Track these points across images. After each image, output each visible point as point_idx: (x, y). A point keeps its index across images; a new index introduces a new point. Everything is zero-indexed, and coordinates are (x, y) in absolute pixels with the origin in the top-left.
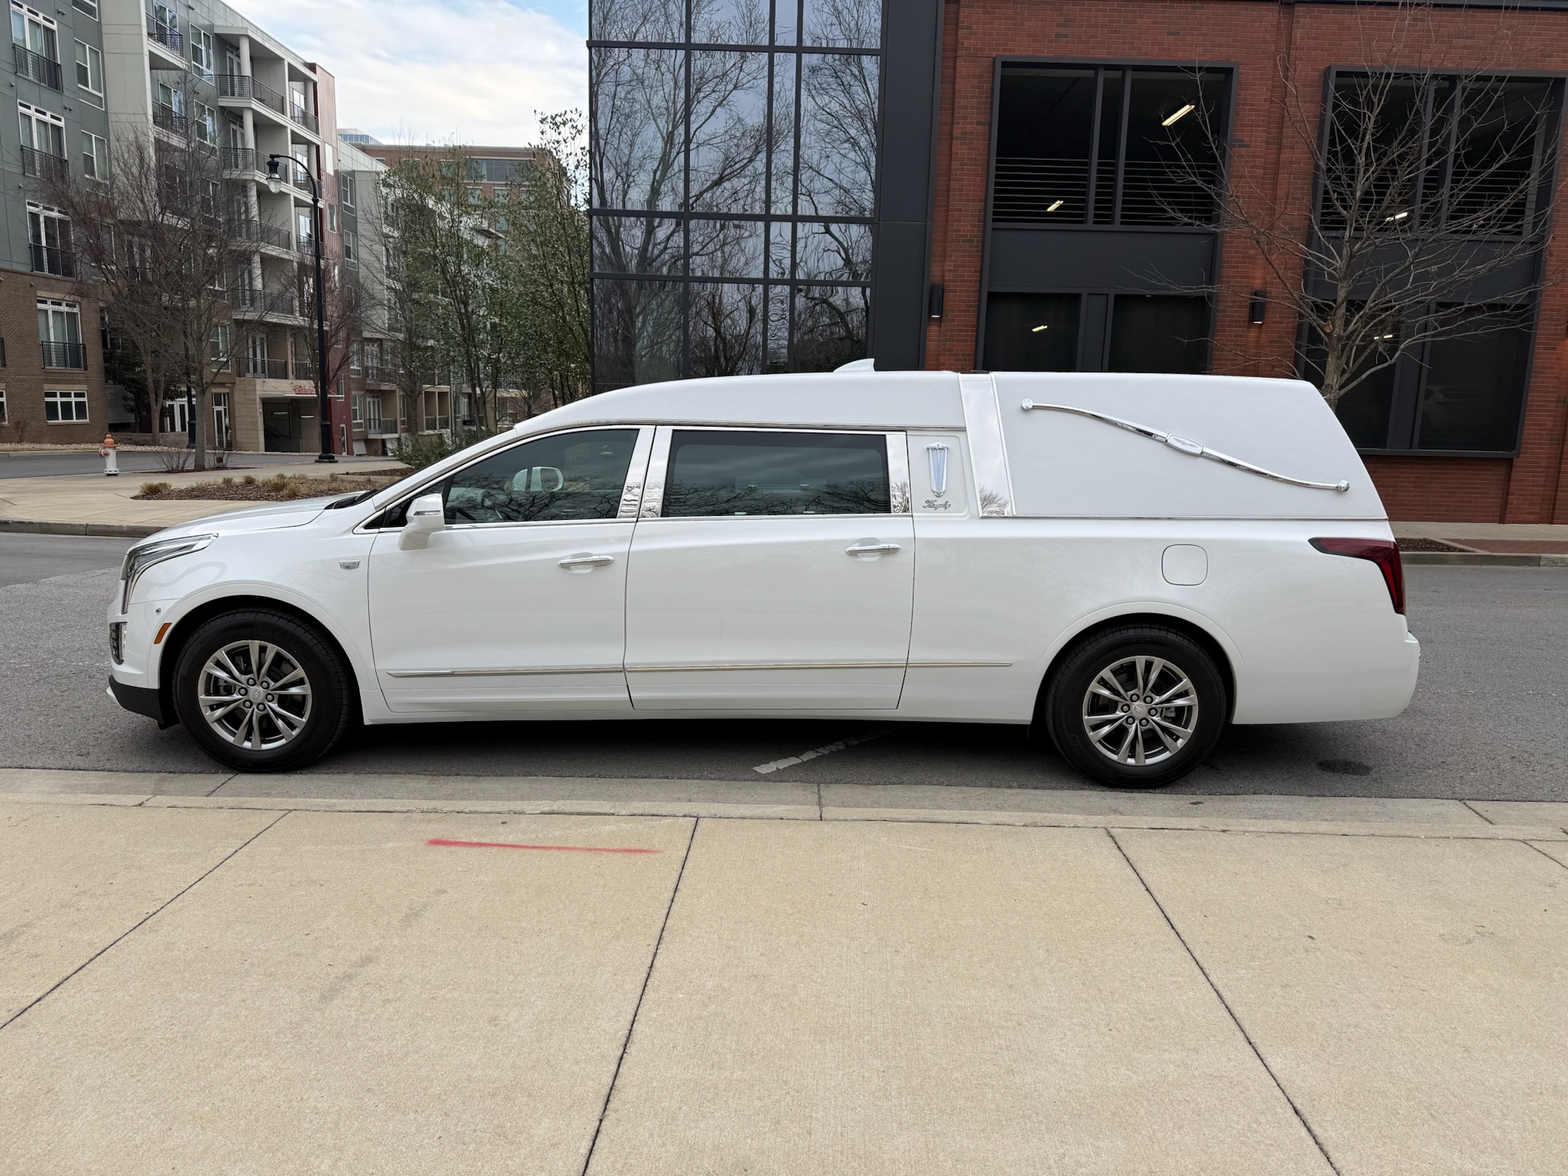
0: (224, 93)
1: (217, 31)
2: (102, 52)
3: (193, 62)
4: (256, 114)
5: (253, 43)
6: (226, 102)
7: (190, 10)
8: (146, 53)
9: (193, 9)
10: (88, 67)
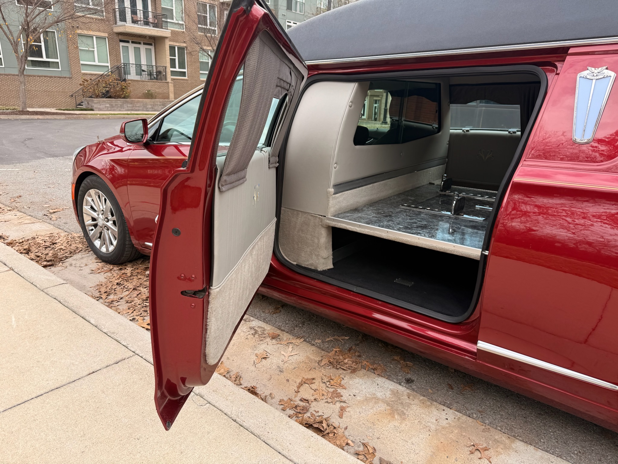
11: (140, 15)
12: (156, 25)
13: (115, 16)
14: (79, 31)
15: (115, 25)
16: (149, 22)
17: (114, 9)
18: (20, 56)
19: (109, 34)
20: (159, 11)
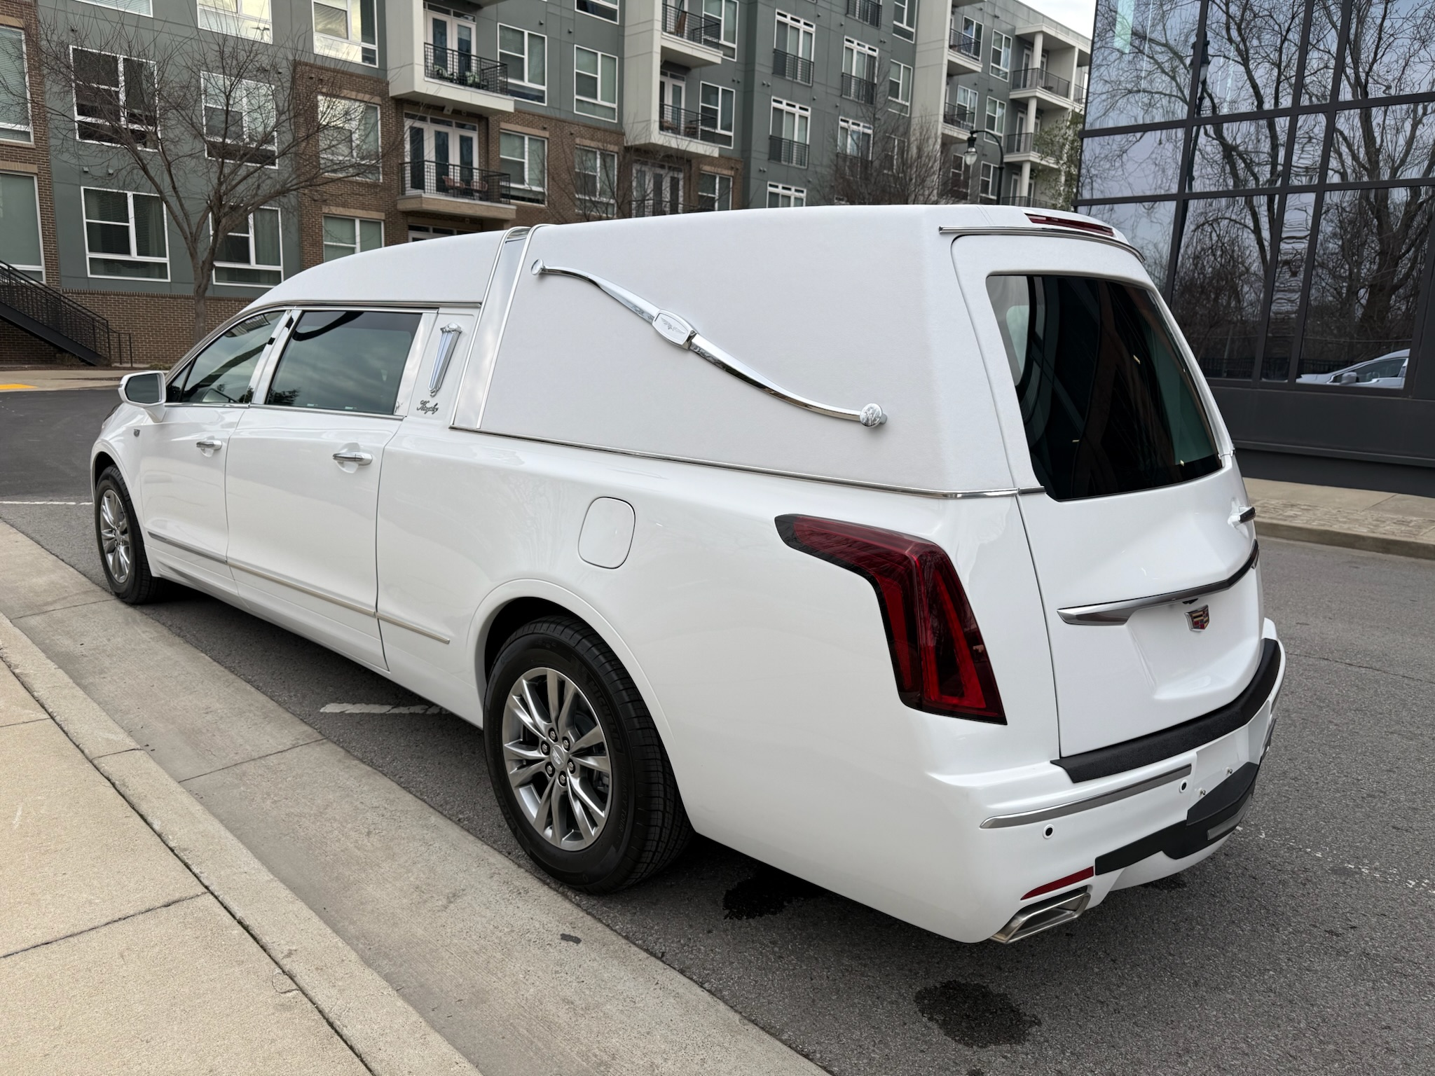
0: (1016, 86)
1: (1018, 32)
2: (914, 68)
3: (992, 64)
4: (1039, 100)
5: (1046, 37)
6: (1017, 94)
7: (996, 19)
8: (946, 62)
9: (998, 17)
10: (901, 82)
11: (455, 175)
12: (486, 196)
13: (403, 178)
14: (326, 210)
15: (401, 196)
16: (473, 190)
17: (401, 164)
18: (201, 263)
19: (388, 215)
20: (494, 168)
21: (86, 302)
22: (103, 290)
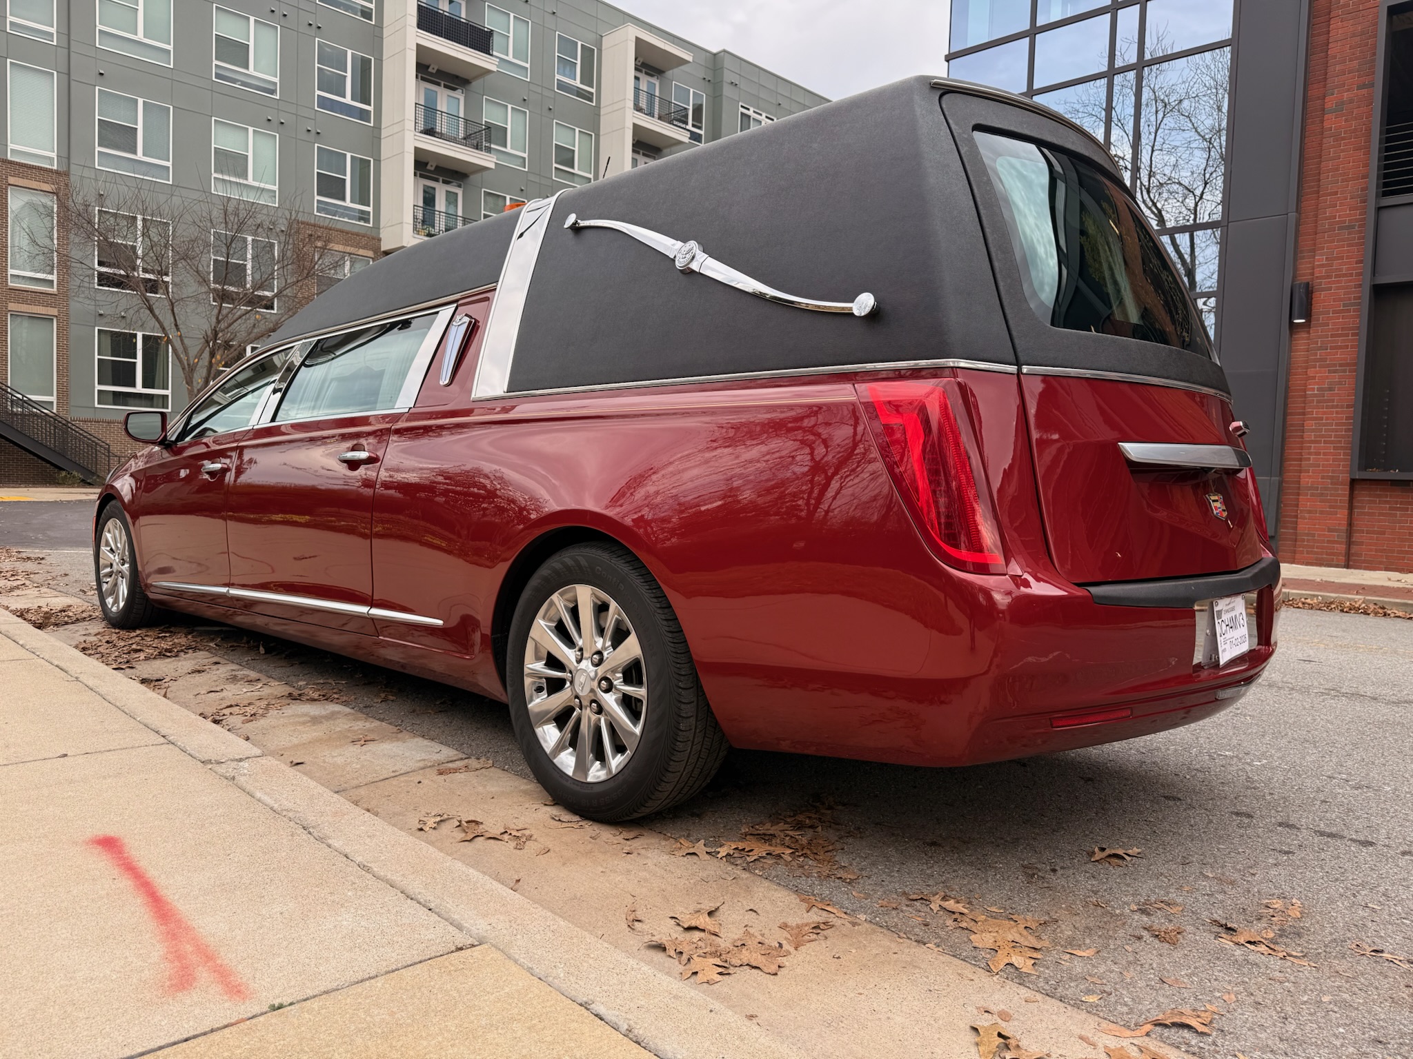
21: (92, 429)
22: (108, 418)
